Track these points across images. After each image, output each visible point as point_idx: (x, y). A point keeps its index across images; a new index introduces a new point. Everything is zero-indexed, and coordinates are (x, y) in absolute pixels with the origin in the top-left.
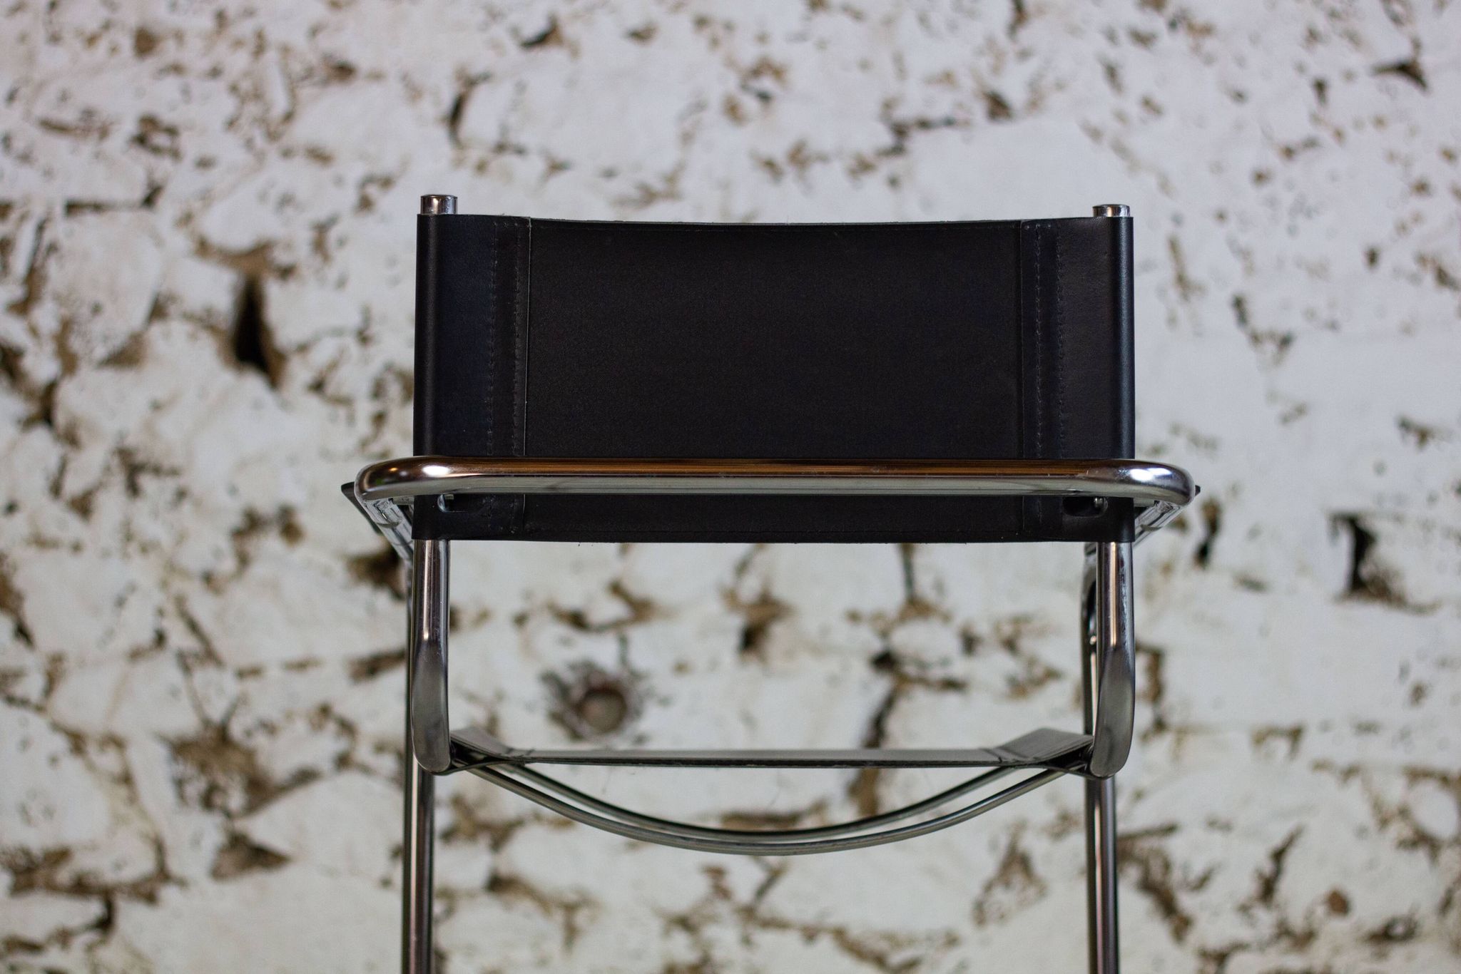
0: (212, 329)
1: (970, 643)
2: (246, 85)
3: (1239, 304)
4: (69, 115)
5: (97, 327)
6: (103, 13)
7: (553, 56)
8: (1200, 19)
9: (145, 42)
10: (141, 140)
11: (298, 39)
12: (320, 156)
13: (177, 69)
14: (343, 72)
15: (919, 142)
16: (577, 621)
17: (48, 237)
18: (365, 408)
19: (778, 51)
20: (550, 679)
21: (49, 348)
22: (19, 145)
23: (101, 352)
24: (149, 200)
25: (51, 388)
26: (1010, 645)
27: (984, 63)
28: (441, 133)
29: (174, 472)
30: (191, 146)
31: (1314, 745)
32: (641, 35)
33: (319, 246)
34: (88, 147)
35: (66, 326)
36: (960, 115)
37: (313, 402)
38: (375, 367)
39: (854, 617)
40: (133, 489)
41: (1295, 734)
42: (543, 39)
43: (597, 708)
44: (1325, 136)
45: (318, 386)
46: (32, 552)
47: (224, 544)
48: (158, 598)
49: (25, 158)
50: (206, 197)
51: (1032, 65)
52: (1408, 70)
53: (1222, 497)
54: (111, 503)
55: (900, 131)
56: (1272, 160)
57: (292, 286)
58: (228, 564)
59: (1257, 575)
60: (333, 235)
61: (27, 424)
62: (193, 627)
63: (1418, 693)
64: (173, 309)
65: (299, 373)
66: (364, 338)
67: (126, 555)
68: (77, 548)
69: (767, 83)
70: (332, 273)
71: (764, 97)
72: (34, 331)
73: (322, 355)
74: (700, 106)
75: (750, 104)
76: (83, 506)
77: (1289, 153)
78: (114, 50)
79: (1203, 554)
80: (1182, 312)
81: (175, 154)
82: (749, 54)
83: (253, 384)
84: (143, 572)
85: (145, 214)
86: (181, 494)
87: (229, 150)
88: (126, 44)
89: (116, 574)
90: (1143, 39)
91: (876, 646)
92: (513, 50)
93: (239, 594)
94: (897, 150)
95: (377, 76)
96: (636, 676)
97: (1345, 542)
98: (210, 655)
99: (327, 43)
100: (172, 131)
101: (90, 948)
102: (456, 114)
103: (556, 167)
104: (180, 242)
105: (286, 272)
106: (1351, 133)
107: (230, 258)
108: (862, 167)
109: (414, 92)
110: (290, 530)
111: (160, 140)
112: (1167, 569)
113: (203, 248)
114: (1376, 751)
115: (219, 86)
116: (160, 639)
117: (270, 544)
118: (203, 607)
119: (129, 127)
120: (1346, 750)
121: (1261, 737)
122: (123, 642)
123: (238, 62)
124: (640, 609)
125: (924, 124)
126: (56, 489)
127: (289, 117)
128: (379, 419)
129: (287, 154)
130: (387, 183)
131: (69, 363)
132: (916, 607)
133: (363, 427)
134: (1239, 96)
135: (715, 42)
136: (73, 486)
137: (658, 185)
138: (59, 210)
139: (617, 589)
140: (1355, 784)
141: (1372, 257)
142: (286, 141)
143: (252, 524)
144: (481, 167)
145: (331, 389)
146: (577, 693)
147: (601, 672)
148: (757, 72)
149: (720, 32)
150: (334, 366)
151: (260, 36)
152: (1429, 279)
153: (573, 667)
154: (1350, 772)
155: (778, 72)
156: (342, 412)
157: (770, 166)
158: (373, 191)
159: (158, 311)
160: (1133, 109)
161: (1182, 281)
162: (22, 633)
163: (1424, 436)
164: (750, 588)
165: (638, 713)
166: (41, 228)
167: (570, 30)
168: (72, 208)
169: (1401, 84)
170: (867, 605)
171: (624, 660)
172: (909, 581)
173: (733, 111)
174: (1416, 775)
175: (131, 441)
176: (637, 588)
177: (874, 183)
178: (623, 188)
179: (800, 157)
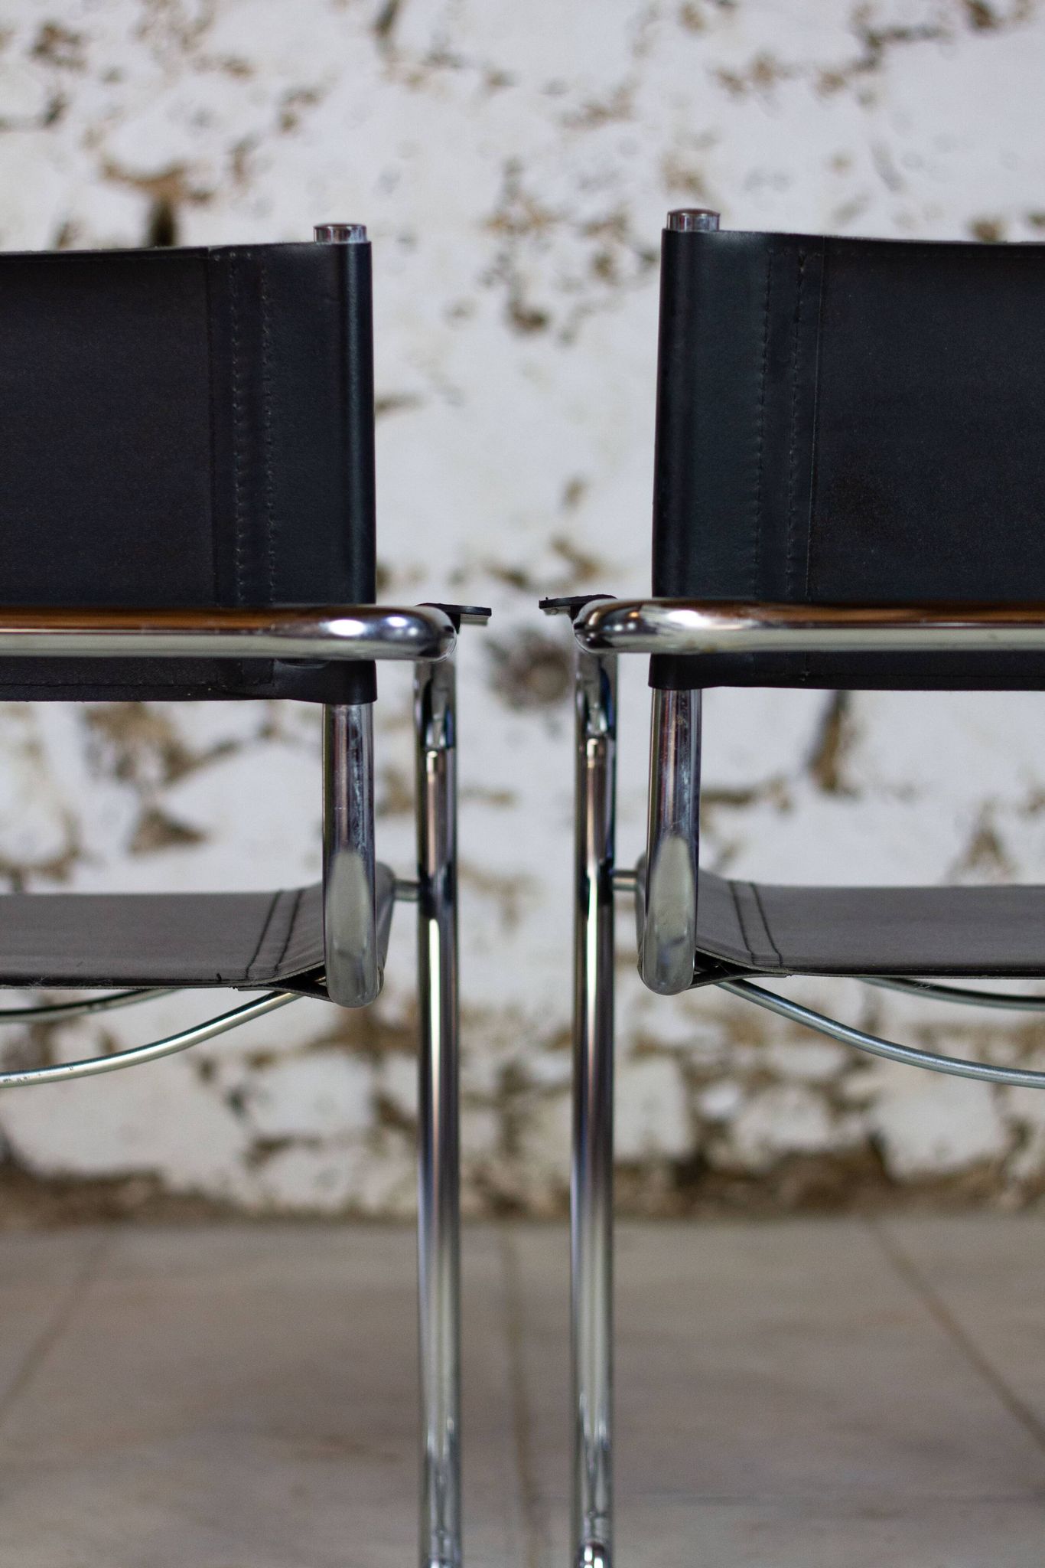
10: (41, 50)
12: (238, 69)
15: (896, 56)
16: (517, 581)
24: (51, 118)
30: (97, 55)
33: (238, 169)
36: (940, 25)
43: (541, 678)
50: (115, 114)
55: (874, 41)
57: (209, 211)
60: (253, 157)
70: (251, 200)
71: (725, 5)
74: (653, 14)
75: (709, 12)
81: (80, 68)
85: (46, 133)
87: (138, 61)
94: (869, 64)
100: (74, 40)
102: (385, 23)
103: (497, 81)
104: (85, 164)
105: (202, 198)
107: (141, 182)
108: (832, 82)
111: (63, 49)
113: (111, 173)
119: (27, 36)
124: (585, 570)
125: (901, 35)
127: (204, 24)
129: (203, 65)
130: (312, 98)
137: (610, 102)
139: (561, 547)
142: (201, 50)
144: (414, 81)
146: (519, 660)
157: (731, 82)
158: (296, 108)
159: (66, 240)
173: (690, 20)
176: (582, 545)
177: (844, 103)
178: (570, 103)
179: (765, 71)
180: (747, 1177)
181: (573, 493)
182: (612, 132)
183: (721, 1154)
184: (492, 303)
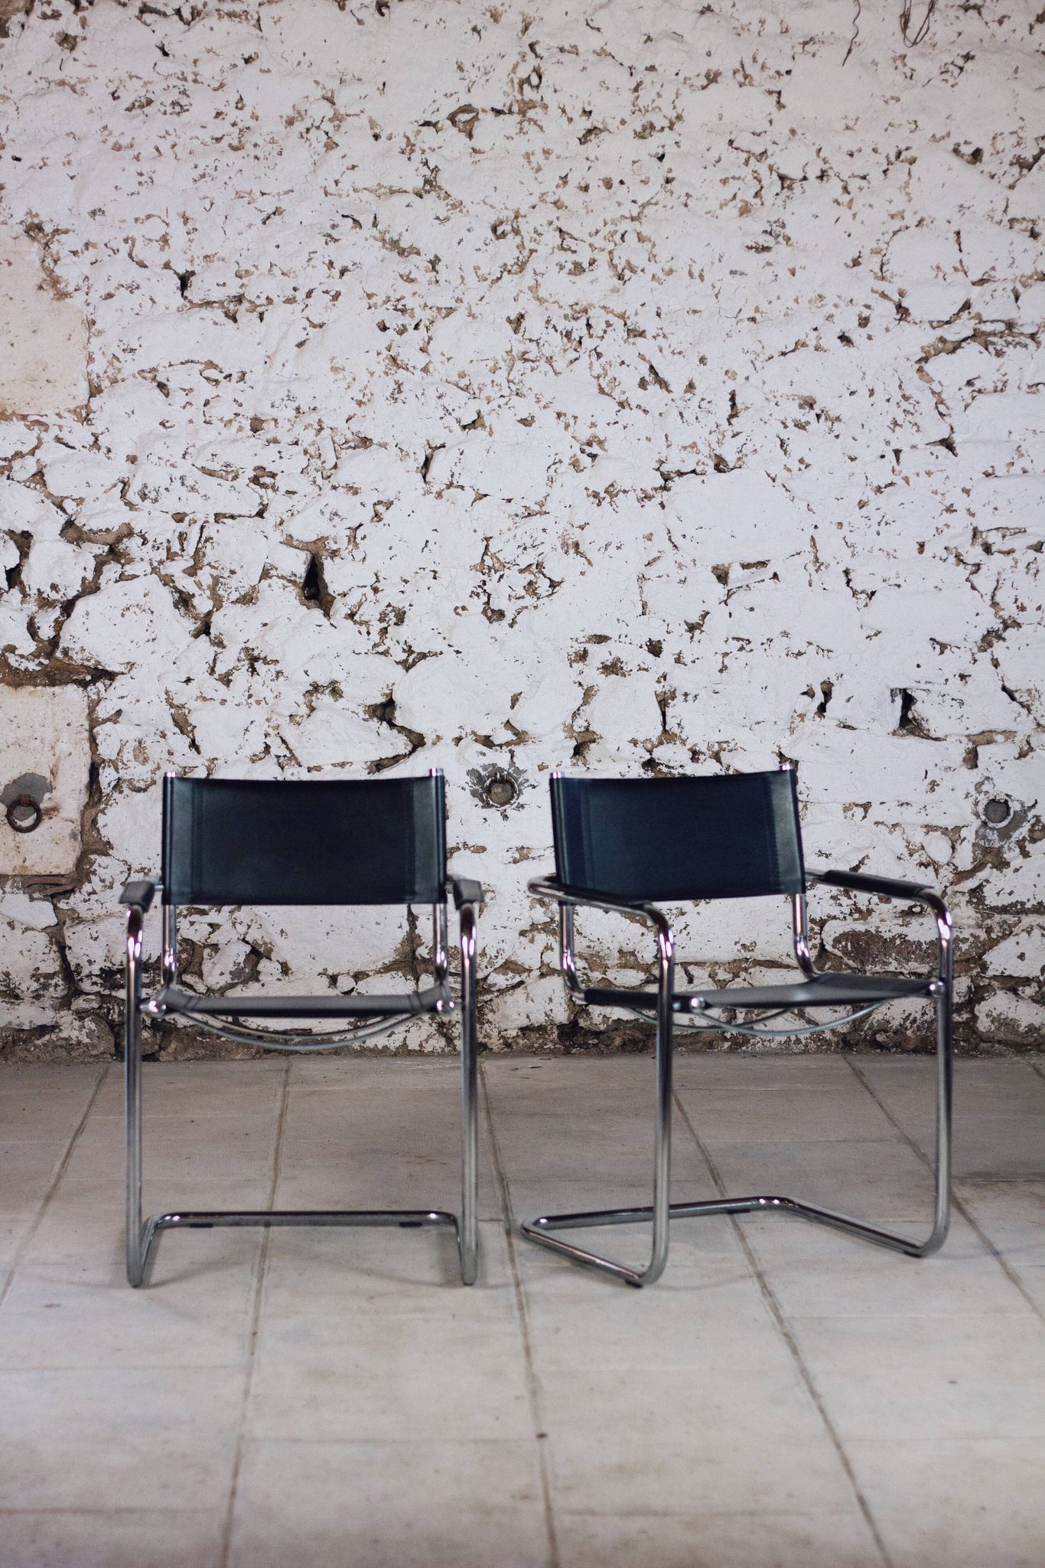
0: (294, 583)
1: (695, 755)
2: (312, 450)
3: (847, 572)
4: (216, 466)
5: (233, 582)
6: (236, 409)
7: (479, 433)
8: (833, 414)
9: (256, 425)
10: (255, 480)
11: (341, 425)
12: (353, 490)
13: (276, 441)
14: (366, 442)
15: (677, 483)
16: (487, 742)
17: (205, 534)
18: (375, 628)
19: (601, 432)
20: (472, 773)
21: (208, 593)
22: (189, 482)
23: (235, 596)
24: (260, 514)
25: (209, 614)
26: (717, 757)
27: (713, 438)
28: (420, 476)
29: (277, 661)
30: (282, 483)
31: (875, 813)
32: (524, 422)
33: (352, 539)
34: (227, 484)
35: (216, 580)
36: (699, 469)
37: (350, 622)
38: (382, 607)
39: (635, 742)
40: (253, 671)
41: (866, 807)
42: (473, 425)
43: (497, 790)
44: (898, 480)
45: (351, 616)
46: (200, 703)
47: (301, 700)
48: (265, 727)
49: (193, 489)
50: (292, 511)
51: (741, 439)
52: (948, 444)
53: (833, 680)
54: (241, 678)
55: (666, 478)
56: (870, 494)
57: (337, 560)
58: (304, 710)
59: (848, 723)
60: (360, 533)
61: (196, 636)
62: (284, 741)
63: (933, 785)
64: (273, 572)
65: (340, 608)
66: (376, 590)
67: (249, 705)
68: (223, 702)
69: (595, 449)
70: (359, 555)
71: (593, 456)
72: (199, 585)
73: (352, 600)
74: (559, 461)
75: (585, 461)
76: (226, 679)
77: (879, 490)
78: (240, 429)
79: (822, 709)
80: (815, 577)
81: (275, 489)
82: (585, 434)
83: (318, 613)
84: (259, 713)
85: (257, 519)
86: (279, 673)
87: (303, 485)
88: (247, 425)
89: (242, 717)
90: (801, 426)
91: (648, 757)
92: (457, 428)
93: (308, 725)
94: (665, 488)
95: (384, 446)
96: (518, 771)
97: (899, 701)
98: (293, 757)
99: (355, 426)
100: (273, 475)
101: (232, 912)
102: (426, 466)
103: (480, 496)
104: (277, 536)
105: (334, 554)
106: (913, 479)
107: (303, 547)
108: (647, 497)
109: (404, 455)
110: (335, 691)
111: (267, 480)
112: (802, 716)
114: (908, 816)
115: (299, 449)
116: (267, 748)
117: (326, 699)
118: (289, 732)
119: (249, 472)
120: (892, 815)
121: (846, 809)
122: (248, 752)
123: (308, 437)
124: (521, 737)
125: (680, 474)
126: (212, 671)
127: (335, 467)
128: (384, 631)
129: (334, 488)
130: (389, 505)
131: (218, 602)
132: (667, 736)
133: (375, 637)
134: (852, 459)
135: (567, 426)
136: (221, 669)
137: (537, 508)
138: (212, 519)
139: (508, 725)
140: (898, 832)
141: (922, 547)
142: (334, 481)
143: (316, 688)
144: (439, 495)
145: (356, 618)
146: (488, 782)
147: (501, 770)
148: (589, 444)
149: (572, 421)
150: (360, 604)
151: (320, 421)
152: (952, 559)
153: (485, 768)
154: (895, 826)
155: (601, 443)
156: (364, 629)
157: (596, 495)
158: (381, 509)
159: (265, 574)
160: (795, 465)
161: (817, 560)
162: (193, 745)
163: (943, 647)
164: (579, 725)
165: (520, 793)
166: (202, 528)
167: (487, 420)
168: (218, 517)
169: (942, 451)
170: (641, 738)
171: (512, 763)
172: (664, 723)
173: (575, 464)
174: (929, 828)
175: (250, 645)
176: (519, 727)
177: (652, 506)
178: (516, 507)
179: (611, 491)
180: (598, 1034)
181: (515, 700)
182: (537, 521)
183: (582, 1023)
184: (477, 604)
